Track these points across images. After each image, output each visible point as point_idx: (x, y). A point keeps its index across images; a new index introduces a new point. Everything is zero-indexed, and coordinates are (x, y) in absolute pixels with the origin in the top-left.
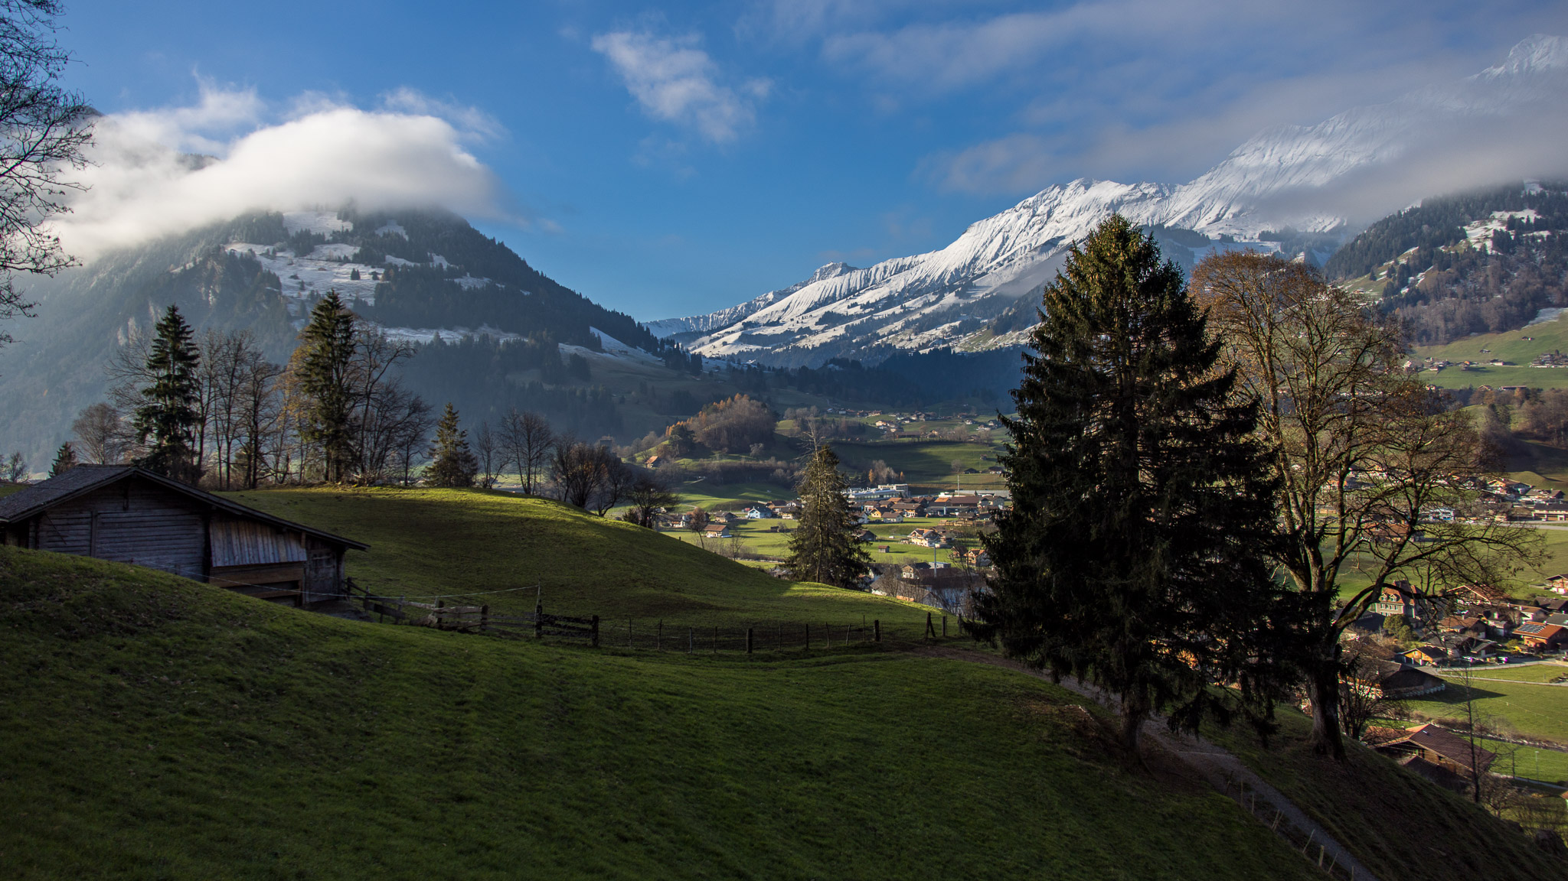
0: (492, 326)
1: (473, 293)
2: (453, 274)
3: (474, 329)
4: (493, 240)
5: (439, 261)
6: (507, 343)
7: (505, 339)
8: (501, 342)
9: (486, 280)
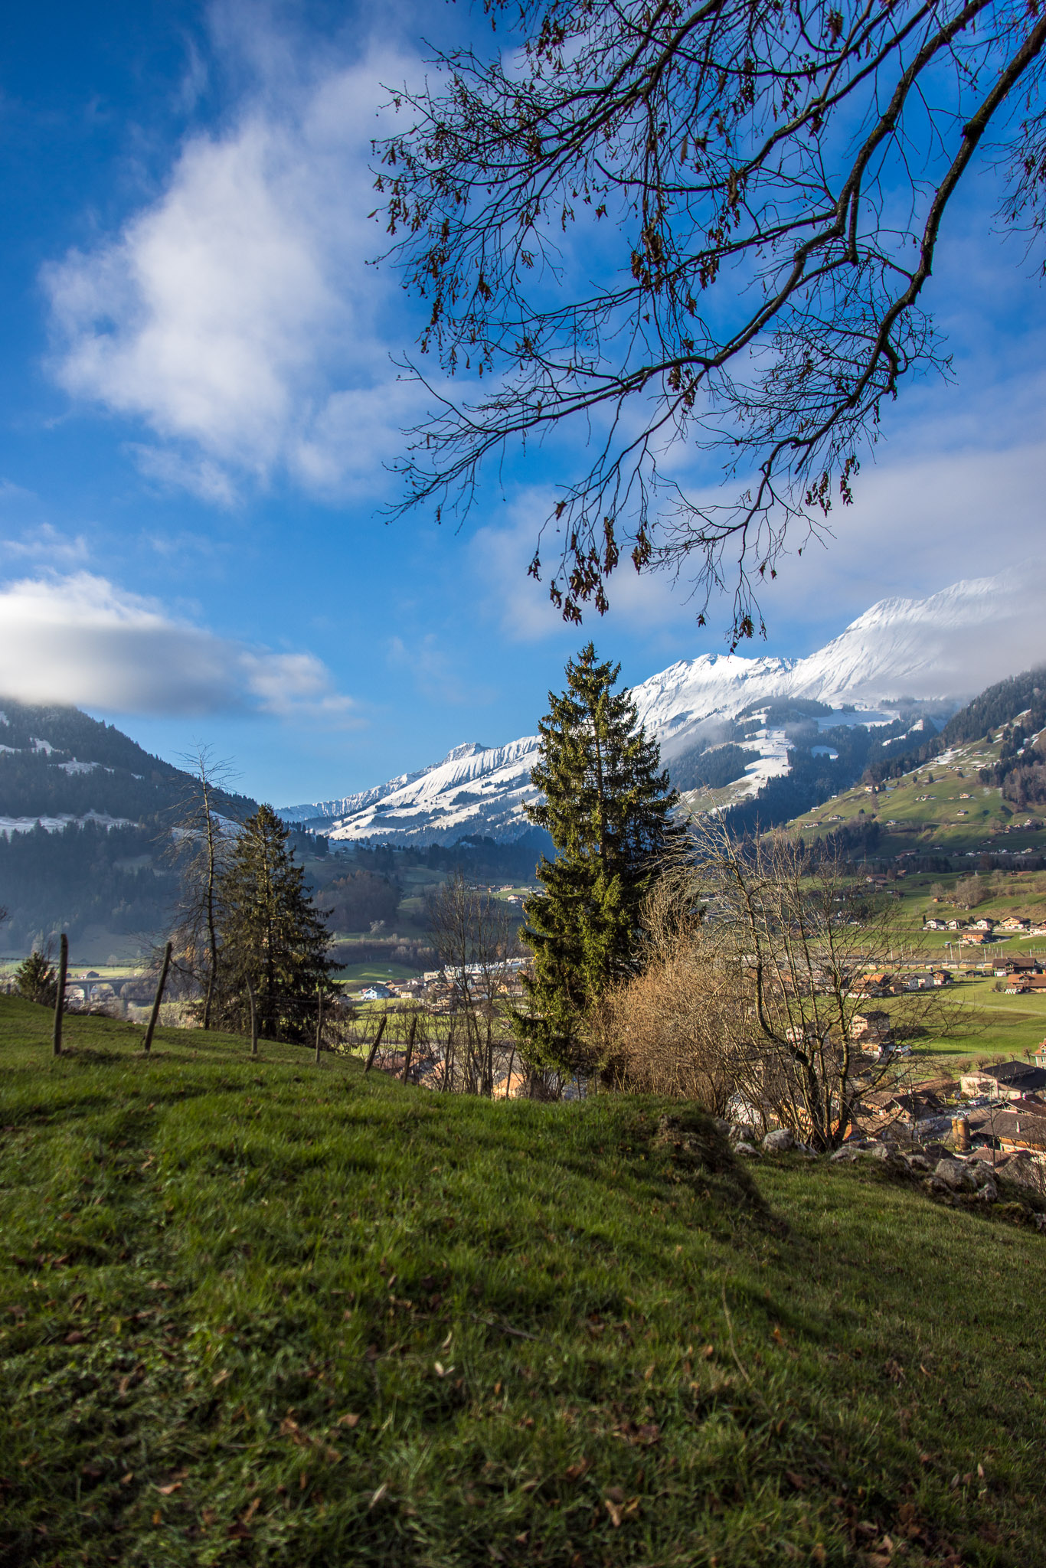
0: (100, 811)
1: (79, 778)
2: (57, 758)
3: (79, 816)
4: (103, 723)
5: (44, 746)
6: (114, 829)
7: (113, 824)
8: (109, 828)
9: (94, 764)
